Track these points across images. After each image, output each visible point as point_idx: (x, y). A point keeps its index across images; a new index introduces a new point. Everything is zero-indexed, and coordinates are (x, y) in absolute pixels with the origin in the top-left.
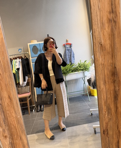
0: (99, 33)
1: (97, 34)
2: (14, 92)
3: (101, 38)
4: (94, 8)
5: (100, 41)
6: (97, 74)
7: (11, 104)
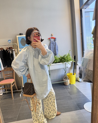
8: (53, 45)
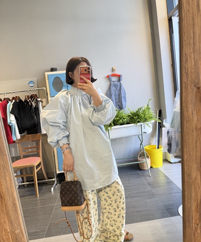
0: (195, 62)
1: (190, 64)
2: (8, 182)
3: (198, 74)
4: (188, 8)
5: (196, 81)
6: (185, 149)
7: (2, 205)
8: (116, 89)
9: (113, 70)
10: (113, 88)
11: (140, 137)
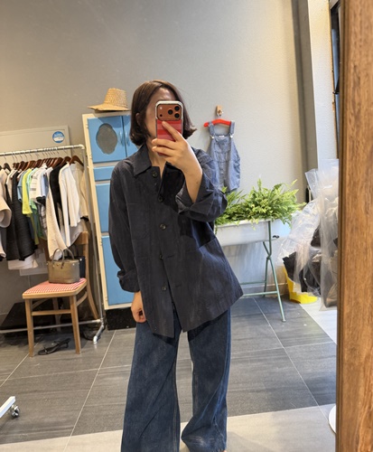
8: (220, 151)
9: (217, 112)
10: (216, 149)
11: (267, 244)
